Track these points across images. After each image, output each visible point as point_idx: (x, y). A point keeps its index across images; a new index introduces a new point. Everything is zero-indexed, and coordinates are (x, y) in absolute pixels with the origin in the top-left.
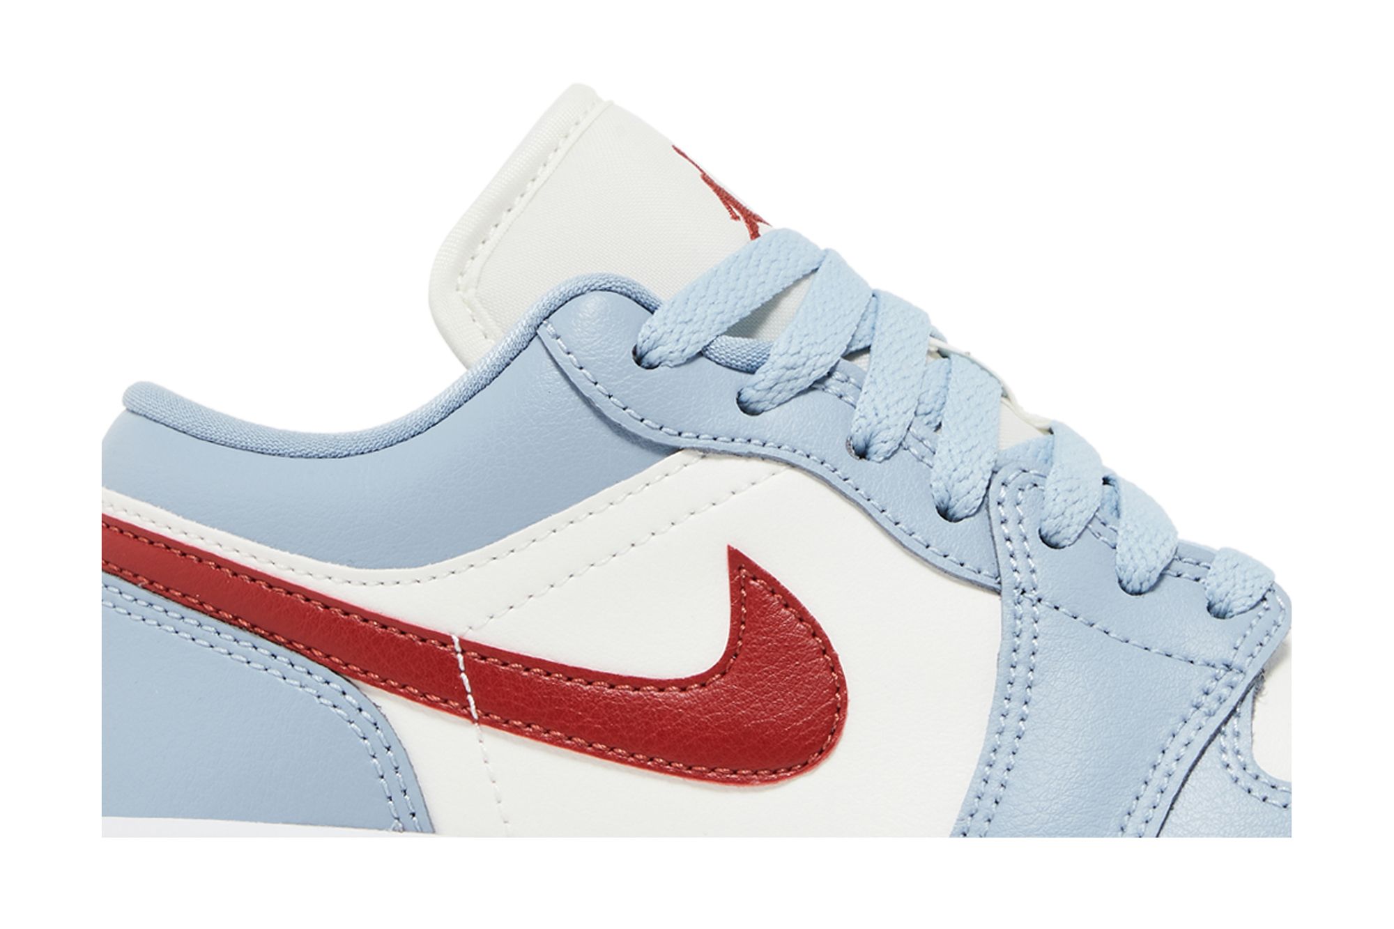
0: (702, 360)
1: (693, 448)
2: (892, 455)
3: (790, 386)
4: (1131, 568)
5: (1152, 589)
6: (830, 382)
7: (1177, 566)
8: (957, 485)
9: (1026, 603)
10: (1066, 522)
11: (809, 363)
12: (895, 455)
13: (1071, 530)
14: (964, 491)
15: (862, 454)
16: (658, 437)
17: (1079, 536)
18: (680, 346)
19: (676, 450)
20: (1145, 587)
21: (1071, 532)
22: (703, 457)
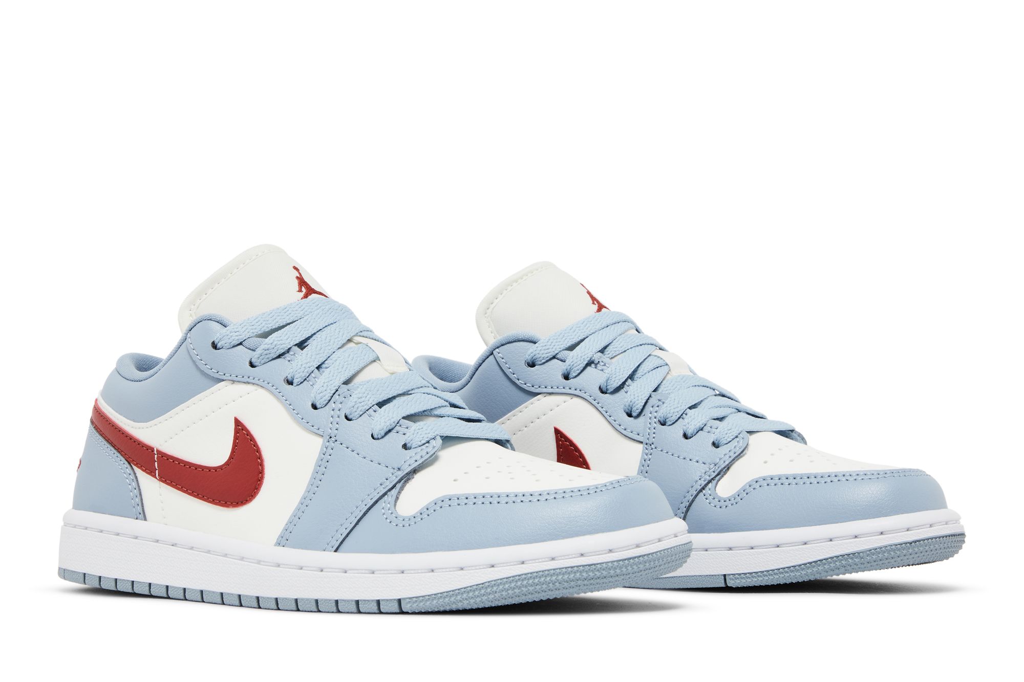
0: (241, 346)
1: (229, 380)
2: (300, 384)
3: (267, 356)
4: (375, 429)
5: (383, 437)
6: (287, 355)
7: (398, 428)
8: (318, 395)
9: (331, 442)
10: (354, 410)
11: (275, 348)
12: (302, 384)
13: (356, 413)
14: (319, 398)
15: (290, 383)
16: (216, 376)
17: (361, 416)
18: (229, 341)
19: (223, 380)
20: (379, 437)
21: (356, 414)
22: (232, 384)
